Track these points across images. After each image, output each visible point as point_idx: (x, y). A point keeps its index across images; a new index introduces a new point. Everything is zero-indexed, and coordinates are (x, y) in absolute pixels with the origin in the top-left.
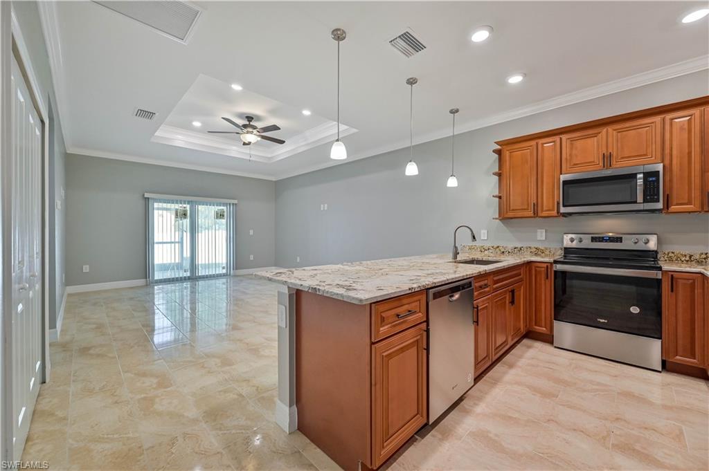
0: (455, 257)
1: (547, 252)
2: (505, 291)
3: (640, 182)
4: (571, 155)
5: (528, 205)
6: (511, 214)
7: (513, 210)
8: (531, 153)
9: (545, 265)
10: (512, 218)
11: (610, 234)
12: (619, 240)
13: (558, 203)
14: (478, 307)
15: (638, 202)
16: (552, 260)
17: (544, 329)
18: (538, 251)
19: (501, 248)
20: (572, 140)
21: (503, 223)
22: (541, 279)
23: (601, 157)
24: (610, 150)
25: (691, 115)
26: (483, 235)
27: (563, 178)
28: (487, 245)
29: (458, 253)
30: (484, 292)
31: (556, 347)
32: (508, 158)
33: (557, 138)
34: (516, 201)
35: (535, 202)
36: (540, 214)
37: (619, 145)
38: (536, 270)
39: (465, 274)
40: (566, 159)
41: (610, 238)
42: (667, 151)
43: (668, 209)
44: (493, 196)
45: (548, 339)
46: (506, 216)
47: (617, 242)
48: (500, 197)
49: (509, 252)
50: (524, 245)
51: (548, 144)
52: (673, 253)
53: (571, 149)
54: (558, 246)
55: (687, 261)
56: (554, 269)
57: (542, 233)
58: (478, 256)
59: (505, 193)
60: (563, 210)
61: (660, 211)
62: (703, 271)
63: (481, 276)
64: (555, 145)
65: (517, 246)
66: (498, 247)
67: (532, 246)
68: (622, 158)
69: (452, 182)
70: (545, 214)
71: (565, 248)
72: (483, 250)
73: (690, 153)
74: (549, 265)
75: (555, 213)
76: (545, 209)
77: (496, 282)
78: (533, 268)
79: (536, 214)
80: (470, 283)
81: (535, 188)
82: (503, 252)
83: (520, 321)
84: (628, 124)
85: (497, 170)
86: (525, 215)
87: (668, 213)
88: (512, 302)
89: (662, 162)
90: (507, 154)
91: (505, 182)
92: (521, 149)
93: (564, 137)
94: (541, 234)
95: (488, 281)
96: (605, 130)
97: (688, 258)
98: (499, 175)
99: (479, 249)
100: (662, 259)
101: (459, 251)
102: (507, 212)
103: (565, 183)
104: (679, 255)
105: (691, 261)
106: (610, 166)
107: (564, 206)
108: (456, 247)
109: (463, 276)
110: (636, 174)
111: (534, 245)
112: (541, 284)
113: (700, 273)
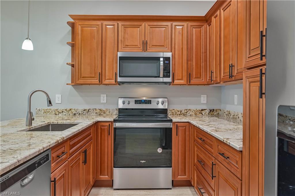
0: (31, 124)
1: (108, 113)
2: (80, 153)
3: (162, 63)
4: (124, 38)
5: (95, 74)
6: (81, 81)
7: (83, 77)
8: (98, 31)
9: (107, 124)
10: (82, 84)
11: (144, 98)
12: (149, 102)
13: (116, 74)
14: (55, 179)
15: (160, 77)
16: (112, 120)
17: (107, 176)
18: (101, 113)
19: (73, 111)
20: (125, 27)
21: (74, 88)
22: (105, 136)
23: (141, 43)
24: (146, 39)
25: (183, 26)
26: (57, 99)
27: (119, 54)
28: (61, 108)
29: (33, 119)
30: (62, 160)
31: (115, 189)
32: (80, 32)
33: (115, 23)
34: (86, 70)
35: (100, 71)
36: (104, 82)
37: (151, 37)
38: (101, 128)
39: (41, 148)
40: (121, 40)
41: (145, 100)
42: (173, 46)
43: (173, 82)
44: (67, 64)
45: (110, 184)
46: (78, 82)
47: (149, 104)
48: (73, 66)
49: (79, 114)
50: (92, 107)
51: (109, 26)
52: (174, 110)
53: (125, 33)
54: (115, 107)
55: (180, 114)
56: (114, 127)
57: (104, 97)
58: (54, 120)
59: (77, 62)
60: (119, 79)
61: (169, 83)
62: (189, 121)
63: (59, 145)
64: (114, 28)
65: (85, 109)
66: (71, 109)
67: (97, 108)
68: (153, 46)
69: (28, 45)
70: (107, 82)
71: (119, 109)
72: (57, 113)
73: (182, 49)
74: (110, 123)
75: (113, 81)
76: (107, 78)
77: (72, 146)
78: (99, 127)
79: (101, 82)
80: (48, 155)
81: (100, 60)
82: (75, 114)
83: (90, 175)
84: (155, 23)
85: (70, 40)
86: (93, 83)
87: (173, 85)
88: (85, 162)
89: (171, 52)
90: (79, 28)
91: (77, 52)
92: (91, 26)
93: (120, 23)
94: (103, 99)
95: (66, 148)
96: (144, 24)
97: (180, 113)
98: (73, 46)
99: (54, 113)
100: (169, 114)
101: (34, 116)
102: (78, 79)
103: (121, 58)
104: (176, 111)
105: (181, 114)
106: (147, 50)
107: (120, 76)
108: (31, 113)
109: (40, 150)
110: (159, 58)
111: (98, 107)
112: (105, 140)
113: (188, 122)
